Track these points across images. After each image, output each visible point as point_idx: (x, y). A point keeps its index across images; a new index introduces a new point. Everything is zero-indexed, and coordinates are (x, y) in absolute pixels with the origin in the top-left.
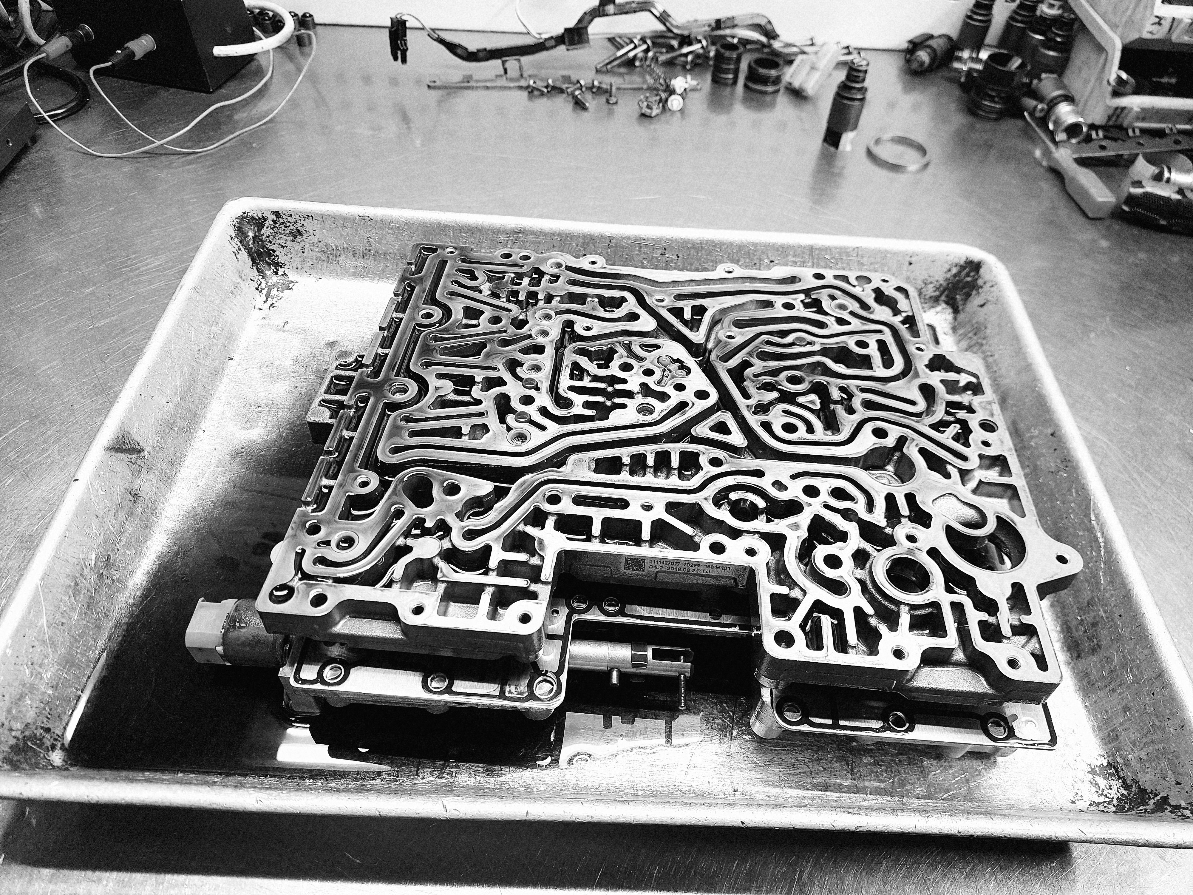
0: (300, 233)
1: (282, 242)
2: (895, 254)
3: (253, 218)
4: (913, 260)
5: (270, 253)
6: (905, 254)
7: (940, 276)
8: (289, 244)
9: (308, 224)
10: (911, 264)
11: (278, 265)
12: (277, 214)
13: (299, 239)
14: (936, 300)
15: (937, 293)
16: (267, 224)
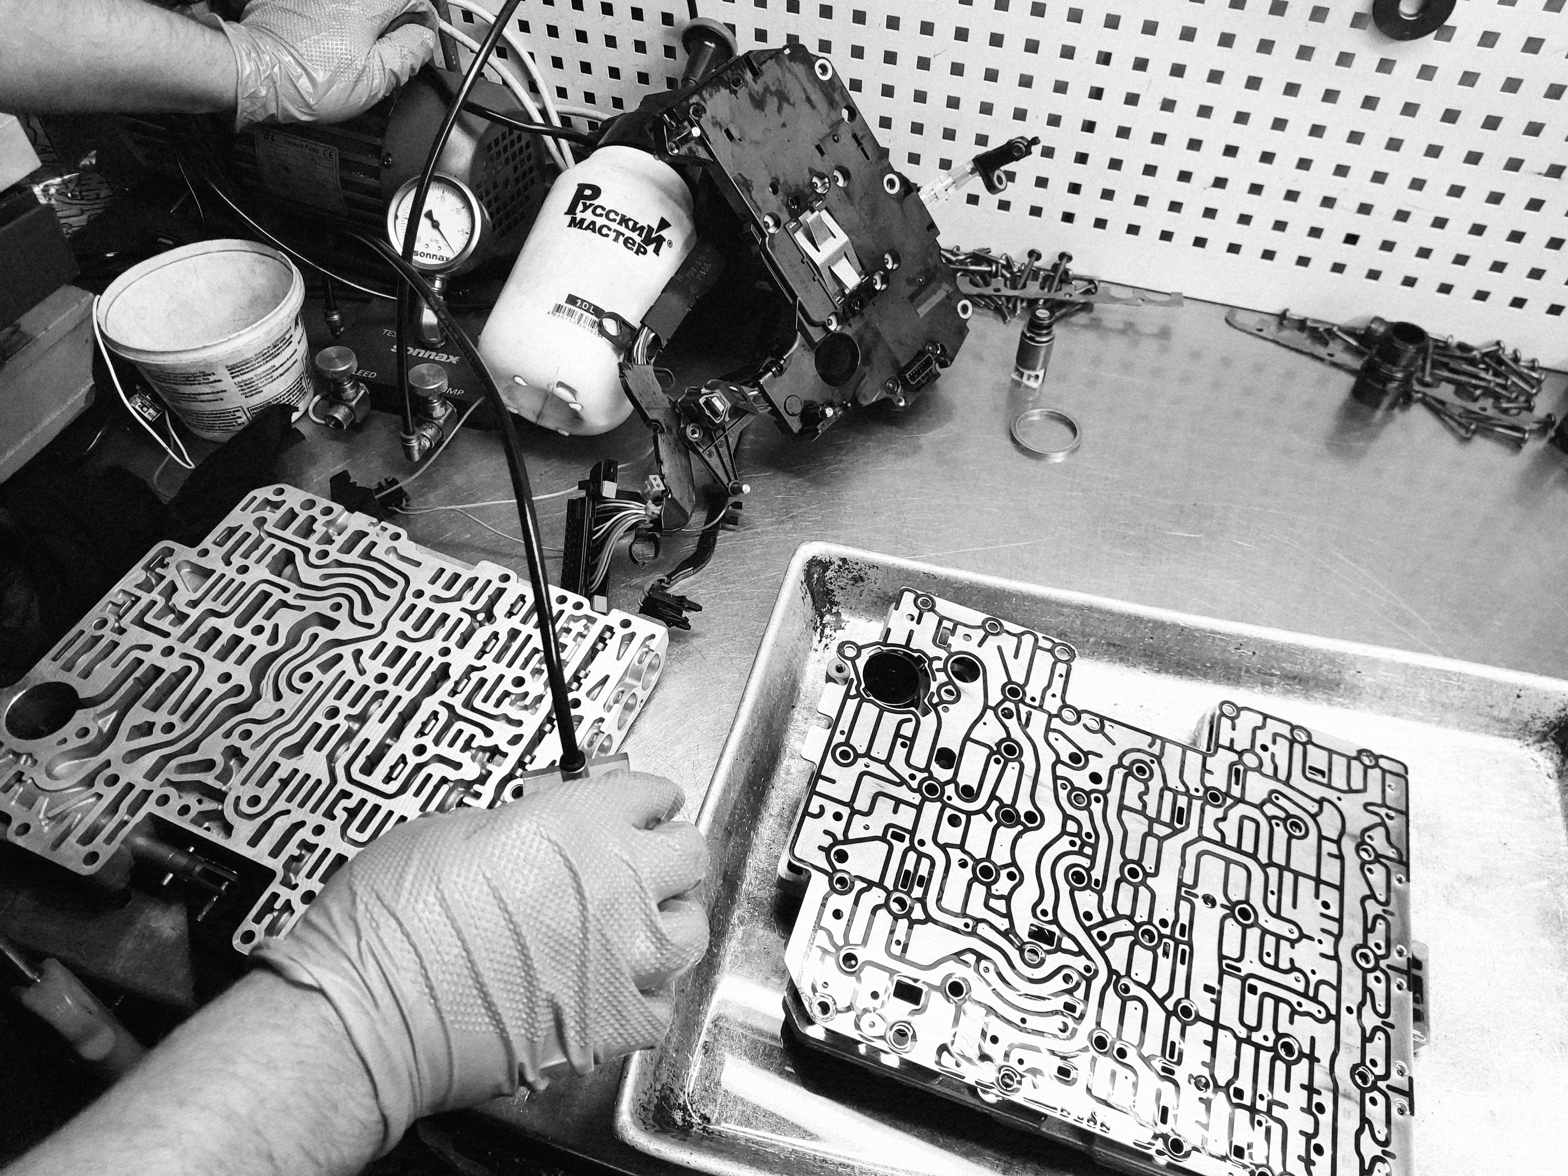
0: (862, 579)
1: (842, 584)
2: (1501, 685)
3: (821, 561)
4: (1522, 693)
5: (829, 592)
6: (1513, 686)
7: (1551, 712)
8: (848, 587)
9: (871, 572)
10: (1519, 696)
11: (833, 603)
12: (844, 560)
13: (860, 584)
14: (1544, 737)
15: (1546, 729)
16: (832, 567)
